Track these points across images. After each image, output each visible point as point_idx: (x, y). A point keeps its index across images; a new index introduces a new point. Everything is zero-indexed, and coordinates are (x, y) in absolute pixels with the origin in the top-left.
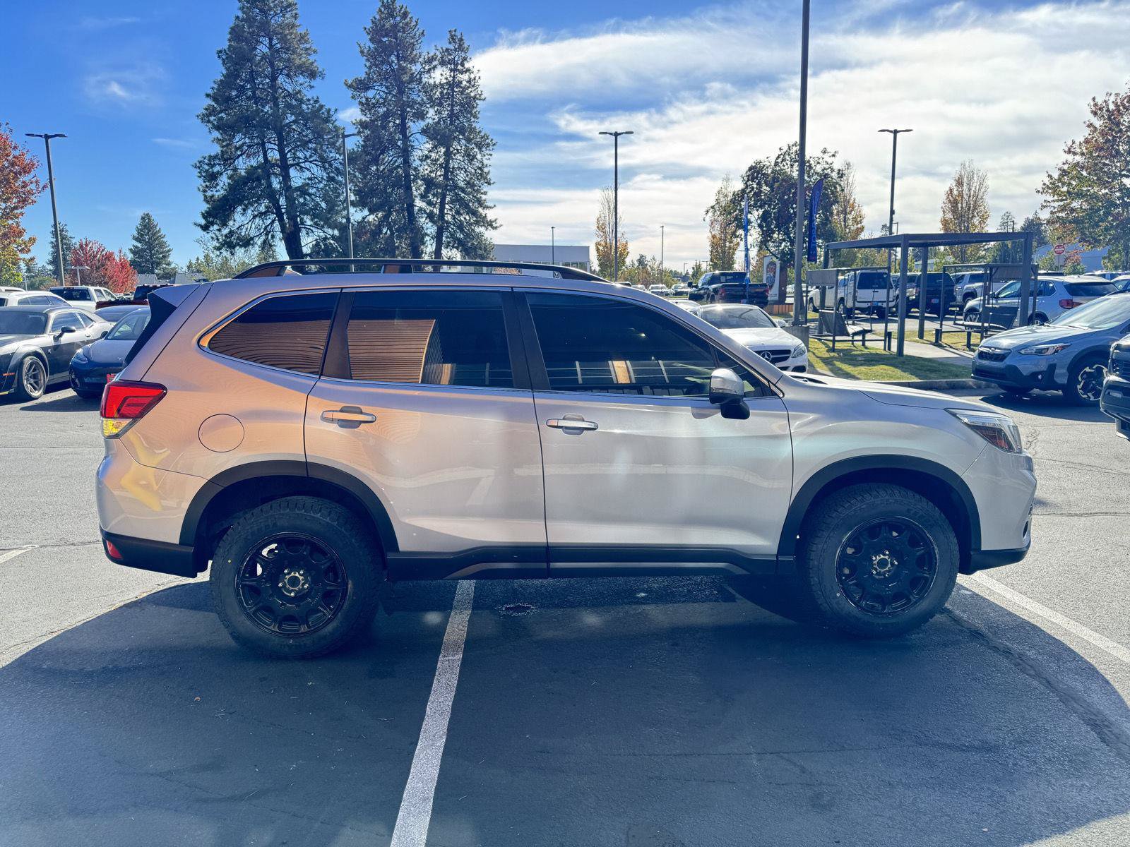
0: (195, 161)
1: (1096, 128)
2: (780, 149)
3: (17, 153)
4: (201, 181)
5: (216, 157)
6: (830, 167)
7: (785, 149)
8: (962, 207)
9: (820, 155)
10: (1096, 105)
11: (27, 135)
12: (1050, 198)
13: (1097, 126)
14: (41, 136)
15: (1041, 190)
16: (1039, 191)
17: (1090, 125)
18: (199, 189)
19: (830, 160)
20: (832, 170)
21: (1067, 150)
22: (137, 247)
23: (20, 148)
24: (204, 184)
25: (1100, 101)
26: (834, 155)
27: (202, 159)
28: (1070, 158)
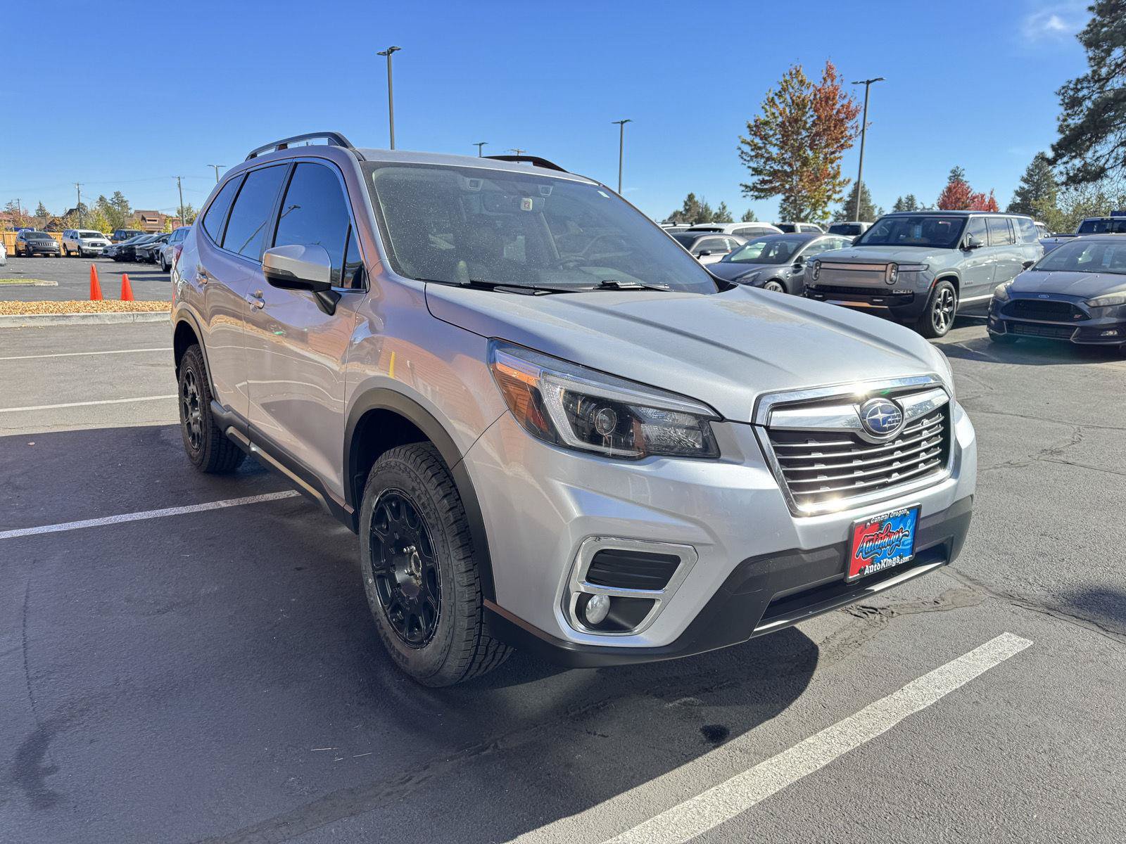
0: (1058, 88)
3: (845, 102)
4: (1062, 109)
5: (1086, 79)
11: (853, 83)
14: (863, 82)
18: (1058, 119)
22: (1023, 189)
23: (848, 97)
24: (1065, 113)
27: (1066, 84)
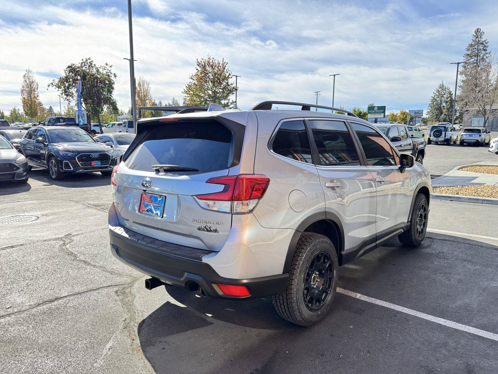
1: (199, 71)
2: (82, 60)
6: (110, 72)
7: (85, 60)
8: (141, 95)
9: (105, 66)
10: (198, 62)
12: (187, 95)
13: (199, 70)
15: (183, 92)
16: (182, 92)
17: (197, 69)
19: (110, 69)
20: (111, 74)
21: (190, 77)
25: (199, 60)
26: (111, 67)
28: (192, 81)
